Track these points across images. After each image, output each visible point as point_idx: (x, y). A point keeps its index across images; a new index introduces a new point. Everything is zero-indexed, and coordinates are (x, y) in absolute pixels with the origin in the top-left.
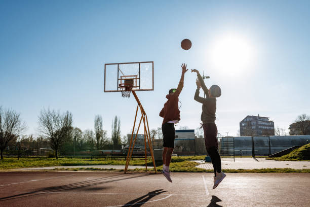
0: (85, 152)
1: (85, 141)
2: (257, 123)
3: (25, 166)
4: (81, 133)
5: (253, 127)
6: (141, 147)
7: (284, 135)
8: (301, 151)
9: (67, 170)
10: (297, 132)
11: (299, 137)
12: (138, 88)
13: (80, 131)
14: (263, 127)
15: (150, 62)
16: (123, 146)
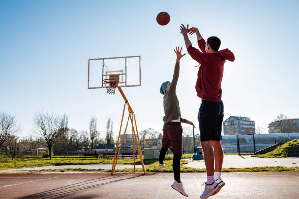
0: (80, 151)
1: (81, 141)
2: (239, 122)
3: (16, 167)
4: (77, 133)
5: (236, 127)
6: (132, 147)
7: (264, 133)
8: (285, 148)
9: (53, 171)
10: (276, 130)
11: (277, 135)
12: (124, 84)
13: (76, 132)
14: (245, 127)
15: (137, 56)
16: (115, 146)
